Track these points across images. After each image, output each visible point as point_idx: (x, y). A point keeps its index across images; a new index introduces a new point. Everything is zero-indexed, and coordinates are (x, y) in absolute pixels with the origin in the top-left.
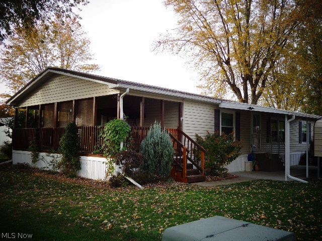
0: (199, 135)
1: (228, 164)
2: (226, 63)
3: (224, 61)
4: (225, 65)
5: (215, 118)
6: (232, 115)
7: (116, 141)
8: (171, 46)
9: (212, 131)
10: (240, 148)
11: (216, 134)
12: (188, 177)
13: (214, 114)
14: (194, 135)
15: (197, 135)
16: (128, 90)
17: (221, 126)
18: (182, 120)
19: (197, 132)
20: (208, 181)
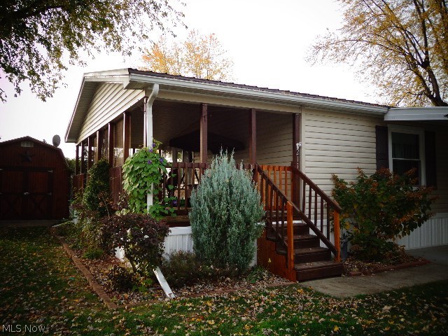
0: (340, 177)
1: (404, 234)
2: (422, 66)
3: (419, 64)
4: (421, 70)
5: (377, 143)
6: (417, 137)
7: (135, 193)
8: (334, 50)
9: (370, 169)
10: (429, 203)
11: (380, 175)
12: (299, 267)
13: (374, 135)
14: (330, 176)
15: (335, 178)
16: (156, 88)
17: (391, 159)
18: (300, 147)
19: (334, 170)
20: (349, 275)
